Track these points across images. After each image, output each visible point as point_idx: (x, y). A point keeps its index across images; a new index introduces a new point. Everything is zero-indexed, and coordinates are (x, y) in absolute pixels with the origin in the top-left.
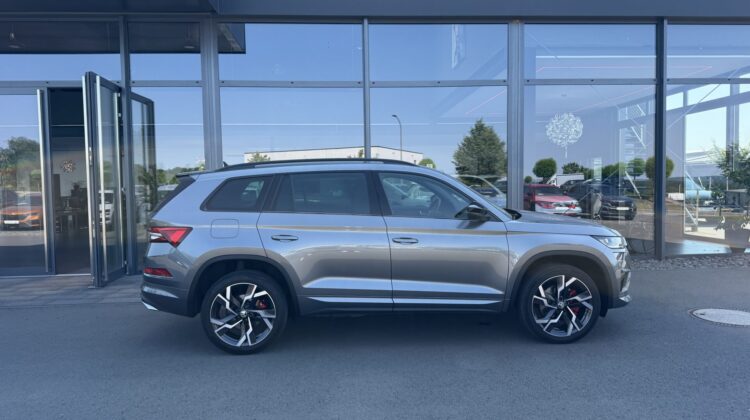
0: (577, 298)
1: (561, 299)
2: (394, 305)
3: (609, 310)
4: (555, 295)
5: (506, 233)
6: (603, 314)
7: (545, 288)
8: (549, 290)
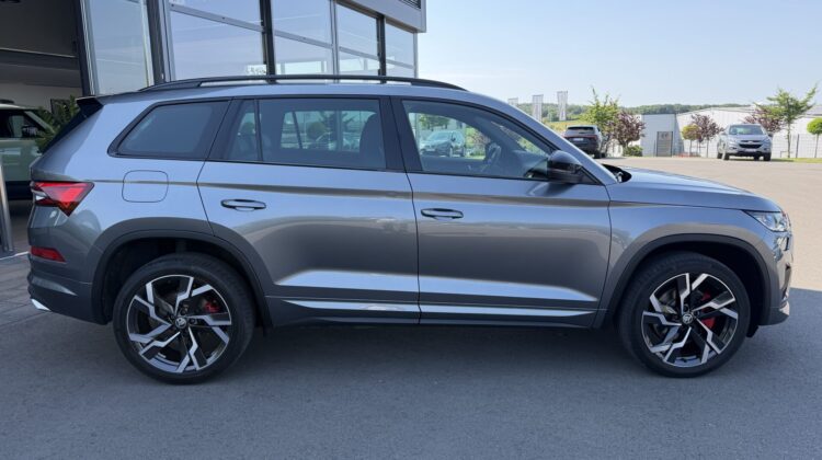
0: (712, 304)
1: (686, 310)
2: (421, 315)
3: (760, 328)
4: (677, 307)
5: (608, 204)
6: (751, 332)
7: (658, 296)
8: (664, 297)
